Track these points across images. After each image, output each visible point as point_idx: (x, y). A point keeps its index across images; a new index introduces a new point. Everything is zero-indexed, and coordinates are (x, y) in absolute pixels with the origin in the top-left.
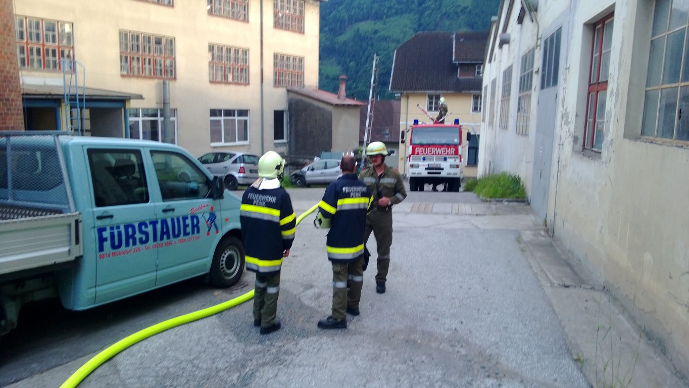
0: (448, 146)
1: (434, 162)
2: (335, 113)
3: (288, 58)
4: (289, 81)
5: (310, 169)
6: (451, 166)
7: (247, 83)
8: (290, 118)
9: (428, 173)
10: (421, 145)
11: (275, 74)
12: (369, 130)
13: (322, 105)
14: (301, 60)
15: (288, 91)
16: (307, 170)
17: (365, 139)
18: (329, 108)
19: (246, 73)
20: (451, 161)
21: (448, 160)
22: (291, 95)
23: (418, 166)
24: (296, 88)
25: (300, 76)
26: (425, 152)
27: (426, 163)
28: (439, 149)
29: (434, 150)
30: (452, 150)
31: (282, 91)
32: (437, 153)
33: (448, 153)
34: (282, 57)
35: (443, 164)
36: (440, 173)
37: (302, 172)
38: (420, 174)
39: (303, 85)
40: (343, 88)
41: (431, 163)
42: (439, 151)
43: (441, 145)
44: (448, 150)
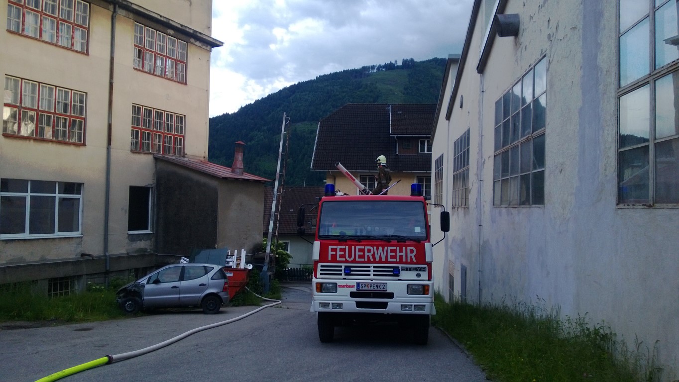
0: (401, 241)
1: (370, 280)
2: (222, 192)
3: (159, 114)
4: (159, 146)
5: (151, 281)
6: (412, 290)
7: (81, 143)
8: (159, 199)
9: (359, 304)
10: (341, 239)
11: (135, 134)
12: (276, 217)
13: (203, 179)
14: (181, 119)
15: (156, 159)
16: (145, 282)
17: (271, 230)
18: (213, 183)
19: (80, 128)
20: (409, 277)
21: (404, 275)
22: (161, 165)
23: (334, 288)
24: (171, 157)
25: (179, 141)
26: (350, 256)
27: (352, 281)
28: (380, 248)
29: (371, 251)
30: (409, 252)
31: (145, 160)
32: (377, 259)
33: (401, 257)
34: (149, 112)
35: (393, 285)
36: (384, 305)
37: (137, 286)
38: (340, 305)
39: (184, 152)
40: (239, 157)
41: (363, 280)
42: (380, 253)
43: (386, 240)
44: (401, 251)
